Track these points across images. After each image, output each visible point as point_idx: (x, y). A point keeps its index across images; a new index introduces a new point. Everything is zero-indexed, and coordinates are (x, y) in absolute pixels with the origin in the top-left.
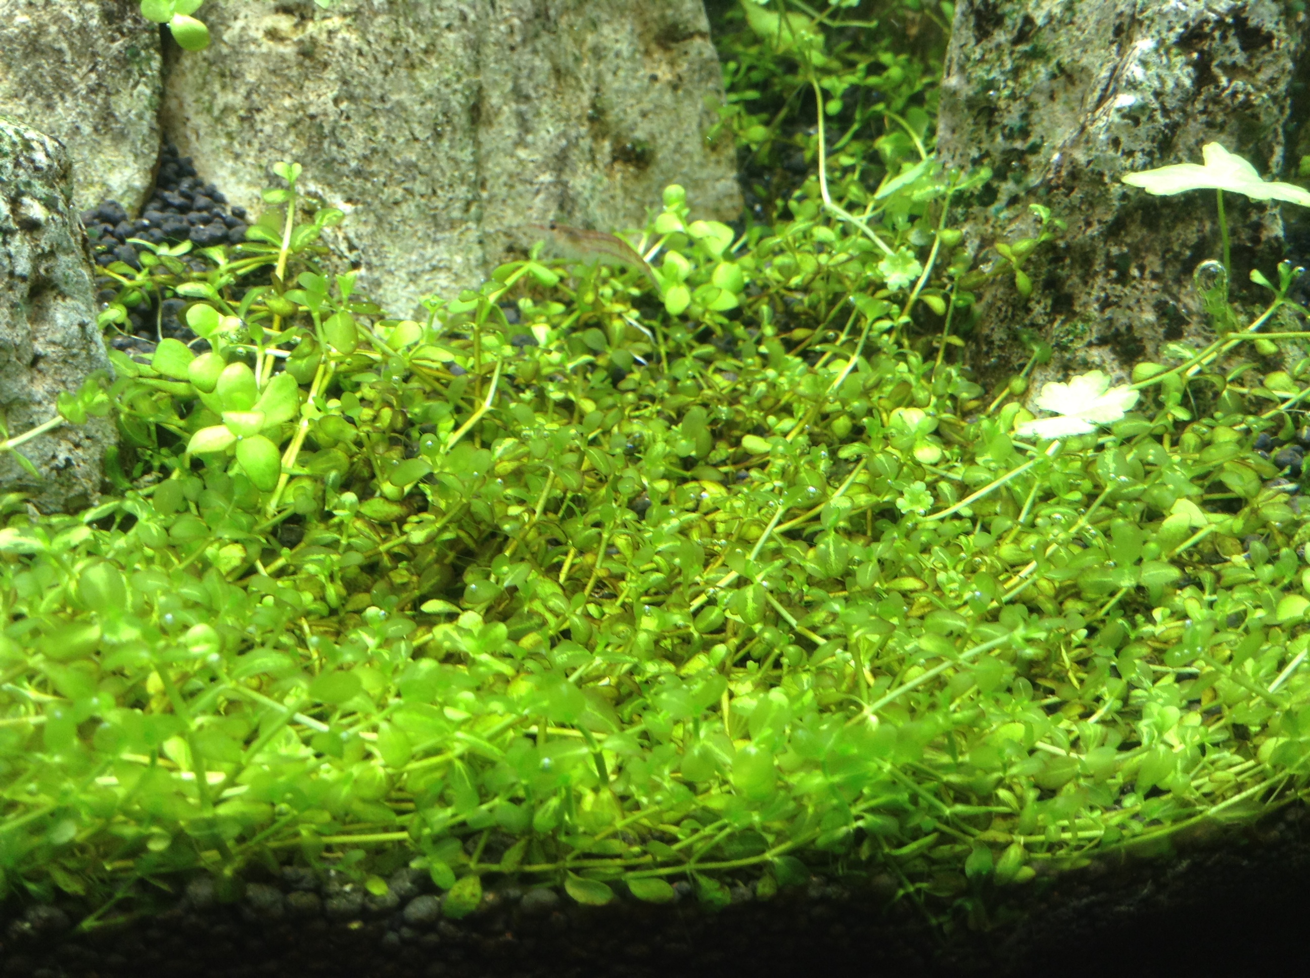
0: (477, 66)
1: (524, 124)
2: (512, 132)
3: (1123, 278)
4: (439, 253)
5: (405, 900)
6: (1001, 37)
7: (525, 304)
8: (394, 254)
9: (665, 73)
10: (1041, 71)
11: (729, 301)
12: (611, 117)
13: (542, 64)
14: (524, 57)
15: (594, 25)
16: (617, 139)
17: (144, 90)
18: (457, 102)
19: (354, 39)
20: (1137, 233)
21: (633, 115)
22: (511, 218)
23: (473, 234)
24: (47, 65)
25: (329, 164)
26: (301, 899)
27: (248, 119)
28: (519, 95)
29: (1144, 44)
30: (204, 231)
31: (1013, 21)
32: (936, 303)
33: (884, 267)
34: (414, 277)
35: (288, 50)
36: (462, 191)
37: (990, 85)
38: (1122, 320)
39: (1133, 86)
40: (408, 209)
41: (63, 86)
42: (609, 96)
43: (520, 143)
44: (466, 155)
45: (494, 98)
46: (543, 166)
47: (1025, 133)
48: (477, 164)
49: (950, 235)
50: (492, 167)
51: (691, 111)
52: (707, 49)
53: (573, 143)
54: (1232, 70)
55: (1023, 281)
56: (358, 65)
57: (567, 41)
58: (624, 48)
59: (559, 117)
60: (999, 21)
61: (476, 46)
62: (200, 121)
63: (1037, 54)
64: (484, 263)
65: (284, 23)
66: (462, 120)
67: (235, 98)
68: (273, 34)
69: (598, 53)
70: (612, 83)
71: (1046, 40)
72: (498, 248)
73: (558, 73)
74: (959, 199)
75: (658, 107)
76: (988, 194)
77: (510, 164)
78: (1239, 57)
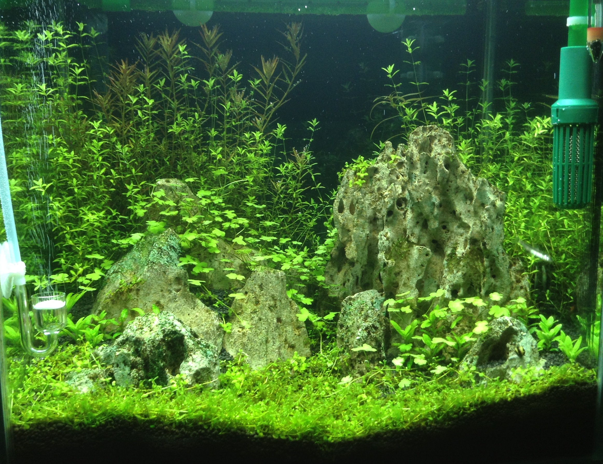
0: (267, 335)
1: (274, 343)
2: (272, 344)
3: (361, 363)
4: (260, 362)
5: (254, 435)
6: (344, 328)
7: (273, 369)
8: (253, 362)
9: (297, 333)
10: (350, 333)
11: (305, 369)
12: (288, 340)
13: (277, 334)
14: (274, 333)
15: (286, 327)
16: (289, 344)
17: (221, 339)
18: (264, 340)
19: (250, 332)
20: (362, 357)
21: (292, 340)
22: (271, 357)
23: (265, 359)
24: (208, 336)
25: (246, 349)
26: (243, 433)
27: (234, 343)
28: (273, 338)
29: (360, 330)
30: (228, 359)
31: (345, 326)
32: (336, 368)
33: (327, 363)
34: (256, 365)
35: (241, 333)
36: (264, 353)
37: (343, 335)
38: (361, 370)
39: (359, 336)
40: (256, 356)
41: (210, 338)
42: (288, 337)
43: (273, 345)
44: (265, 347)
45: (270, 339)
46: (276, 349)
47: (348, 342)
48: (267, 349)
49: (337, 358)
50: (269, 349)
51: (302, 340)
52: (305, 329)
53: (282, 345)
54: (373, 333)
55: (347, 364)
56: (250, 335)
57: (281, 330)
58: (290, 330)
59: (279, 341)
60: (343, 326)
61: (267, 332)
62: (227, 343)
63: (349, 331)
64: (267, 364)
65: (240, 330)
66: (265, 342)
67: (233, 340)
68: (239, 331)
69: (286, 331)
70: (288, 336)
71: (350, 329)
72: (269, 361)
73: (279, 335)
74: (340, 352)
75: (296, 339)
76: (343, 352)
77: (271, 349)
78: (374, 330)
